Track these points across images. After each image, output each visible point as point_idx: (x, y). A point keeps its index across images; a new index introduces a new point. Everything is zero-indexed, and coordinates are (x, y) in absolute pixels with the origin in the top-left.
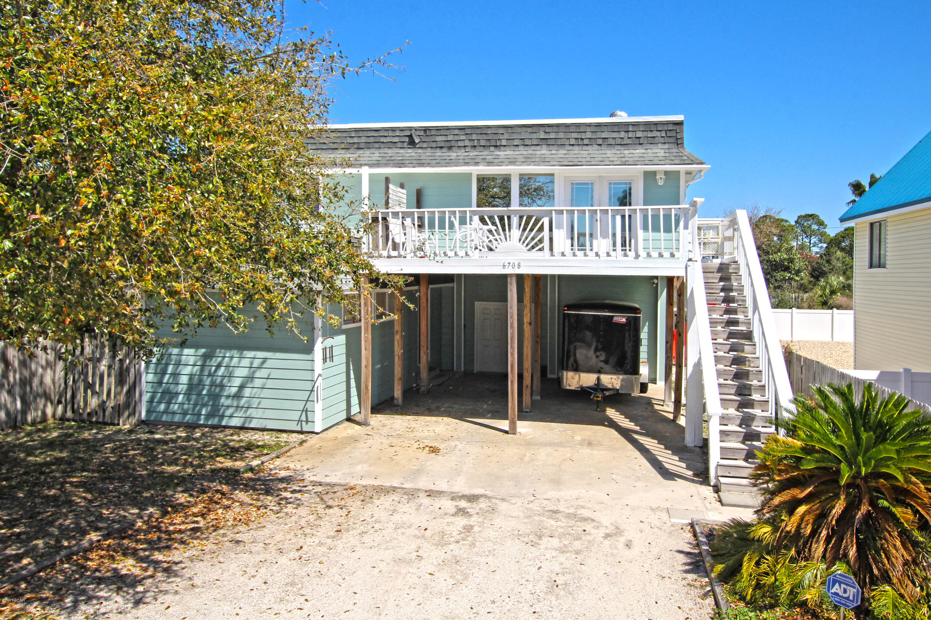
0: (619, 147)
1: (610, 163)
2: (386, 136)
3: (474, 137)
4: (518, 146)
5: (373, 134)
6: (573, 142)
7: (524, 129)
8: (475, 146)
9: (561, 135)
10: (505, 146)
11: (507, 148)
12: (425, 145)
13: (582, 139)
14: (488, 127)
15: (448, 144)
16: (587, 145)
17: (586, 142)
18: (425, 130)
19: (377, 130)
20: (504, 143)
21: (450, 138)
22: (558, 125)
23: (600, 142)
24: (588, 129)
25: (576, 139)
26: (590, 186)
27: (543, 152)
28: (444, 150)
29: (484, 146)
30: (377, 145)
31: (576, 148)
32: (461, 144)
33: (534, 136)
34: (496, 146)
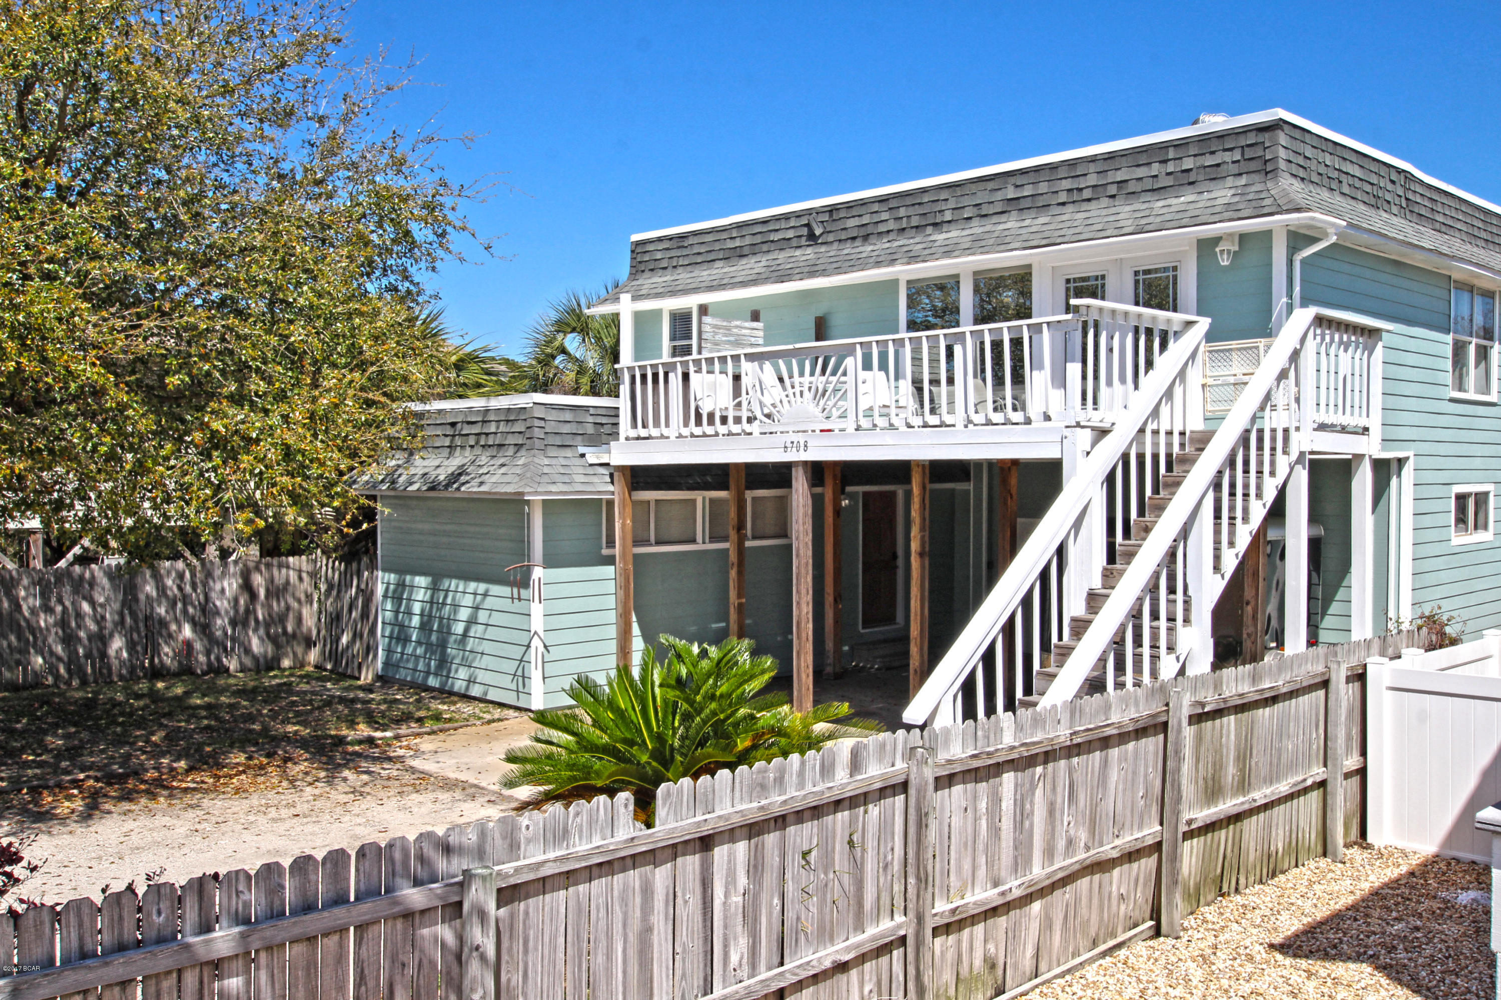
0: (1148, 197)
1: (1116, 232)
2: (777, 230)
3: (902, 212)
4: (970, 218)
5: (758, 229)
6: (1063, 197)
7: (981, 186)
8: (904, 229)
9: (1043, 188)
10: (949, 222)
11: (953, 226)
12: (831, 238)
13: (1080, 190)
14: (924, 191)
15: (863, 232)
16: (1089, 200)
17: (1087, 194)
18: (831, 211)
19: (765, 222)
20: (948, 216)
21: (866, 220)
22: (1037, 169)
23: (1112, 189)
24: (1092, 168)
25: (1069, 190)
26: (1099, 282)
27: (1009, 225)
28: (858, 243)
29: (917, 227)
30: (765, 247)
31: (1070, 208)
32: (882, 228)
33: (999, 196)
34: (935, 225)
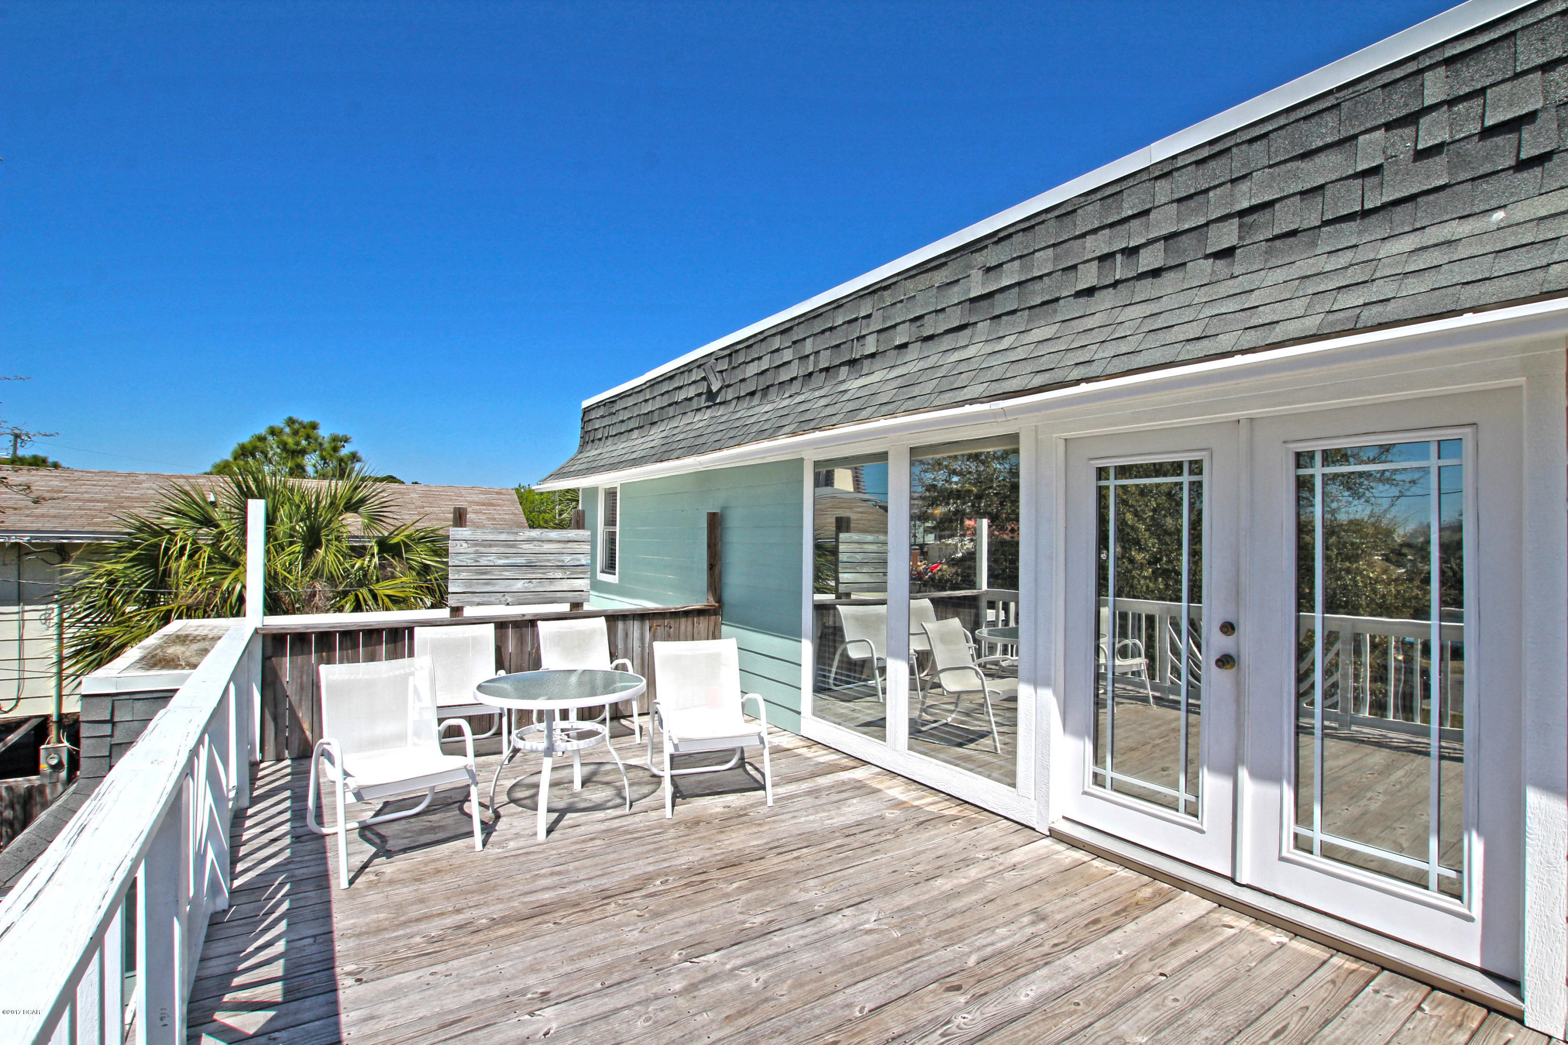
0: (1349, 233)
1: (1250, 339)
2: (680, 388)
3: (808, 347)
4: (904, 346)
5: (666, 387)
6: (1089, 277)
7: (924, 281)
8: (810, 374)
9: (1043, 263)
10: (873, 355)
11: (878, 362)
12: (730, 394)
13: (1131, 252)
14: (837, 305)
15: (764, 382)
16: (1156, 273)
17: (1149, 260)
18: (730, 355)
19: (670, 377)
20: (870, 346)
21: (765, 364)
22: (1029, 225)
23: (1227, 235)
24: (1163, 191)
25: (1102, 259)
26: (1185, 479)
27: (971, 351)
28: (757, 399)
29: (827, 369)
30: (671, 411)
31: (1106, 299)
32: (784, 376)
33: (956, 295)
34: (852, 363)
